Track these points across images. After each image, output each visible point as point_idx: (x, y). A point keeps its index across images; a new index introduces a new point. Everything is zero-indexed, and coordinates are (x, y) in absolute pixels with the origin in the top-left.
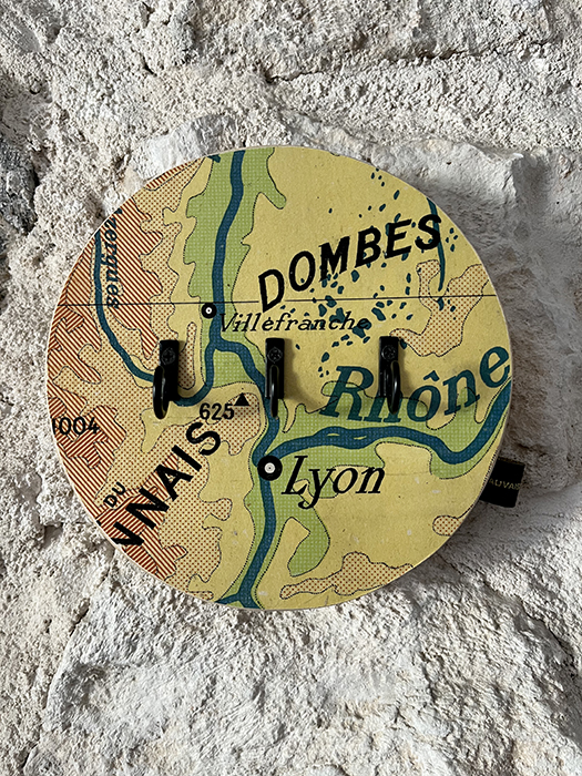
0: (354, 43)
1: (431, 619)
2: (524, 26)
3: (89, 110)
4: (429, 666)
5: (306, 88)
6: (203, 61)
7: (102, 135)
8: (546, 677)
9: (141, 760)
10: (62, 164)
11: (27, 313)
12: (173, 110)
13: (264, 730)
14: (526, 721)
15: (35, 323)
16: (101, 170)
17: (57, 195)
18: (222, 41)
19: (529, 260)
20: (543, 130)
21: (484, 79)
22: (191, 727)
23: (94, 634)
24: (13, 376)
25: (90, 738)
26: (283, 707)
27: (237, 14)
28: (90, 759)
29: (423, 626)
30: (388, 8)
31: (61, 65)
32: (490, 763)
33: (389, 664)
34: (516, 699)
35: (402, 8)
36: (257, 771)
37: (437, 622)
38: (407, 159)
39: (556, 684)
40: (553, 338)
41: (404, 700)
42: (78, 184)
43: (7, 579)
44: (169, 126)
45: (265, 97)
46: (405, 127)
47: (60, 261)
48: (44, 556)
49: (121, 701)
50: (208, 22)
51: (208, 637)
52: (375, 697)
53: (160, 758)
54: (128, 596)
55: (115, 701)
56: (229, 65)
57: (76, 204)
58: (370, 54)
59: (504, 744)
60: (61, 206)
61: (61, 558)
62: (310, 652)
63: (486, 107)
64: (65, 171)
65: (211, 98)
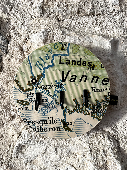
0: (77, 13)
1: (91, 136)
2: (115, 8)
3: (20, 27)
4: (90, 145)
5: (67, 22)
6: (44, 16)
7: (23, 33)
8: (114, 148)
9: (32, 163)
10: (14, 39)
11: (7, 71)
12: (38, 27)
13: (57, 158)
14: (109, 157)
15: (9, 74)
16: (22, 41)
17: (13, 46)
18: (48, 12)
19: (113, 62)
20: (118, 32)
21: (105, 21)
22: (42, 157)
23: (23, 139)
24: (5, 85)
25: (22, 159)
26: (61, 153)
27: (52, 5)
28: (22, 163)
29: (89, 137)
30: (85, 4)
31: (13, 16)
32: (102, 165)
33: (82, 145)
34: (108, 152)
35: (88, 4)
36: (56, 166)
37: (92, 137)
38: (88, 39)
39: (116, 149)
40: (118, 79)
41: (85, 152)
42: (17, 44)
43: (4, 127)
44: (37, 31)
45: (58, 24)
46: (88, 31)
47: (14, 60)
48: (12, 122)
49: (28, 152)
50: (45, 7)
51: (46, 139)
52: (79, 151)
53: (36, 163)
54: (29, 131)
55: (27, 152)
56: (50, 17)
57: (17, 48)
58: (81, 15)
59: (105, 161)
60: (14, 48)
61: (15, 123)
62: (66, 142)
63: (106, 27)
64: (14, 41)
65: (46, 25)
